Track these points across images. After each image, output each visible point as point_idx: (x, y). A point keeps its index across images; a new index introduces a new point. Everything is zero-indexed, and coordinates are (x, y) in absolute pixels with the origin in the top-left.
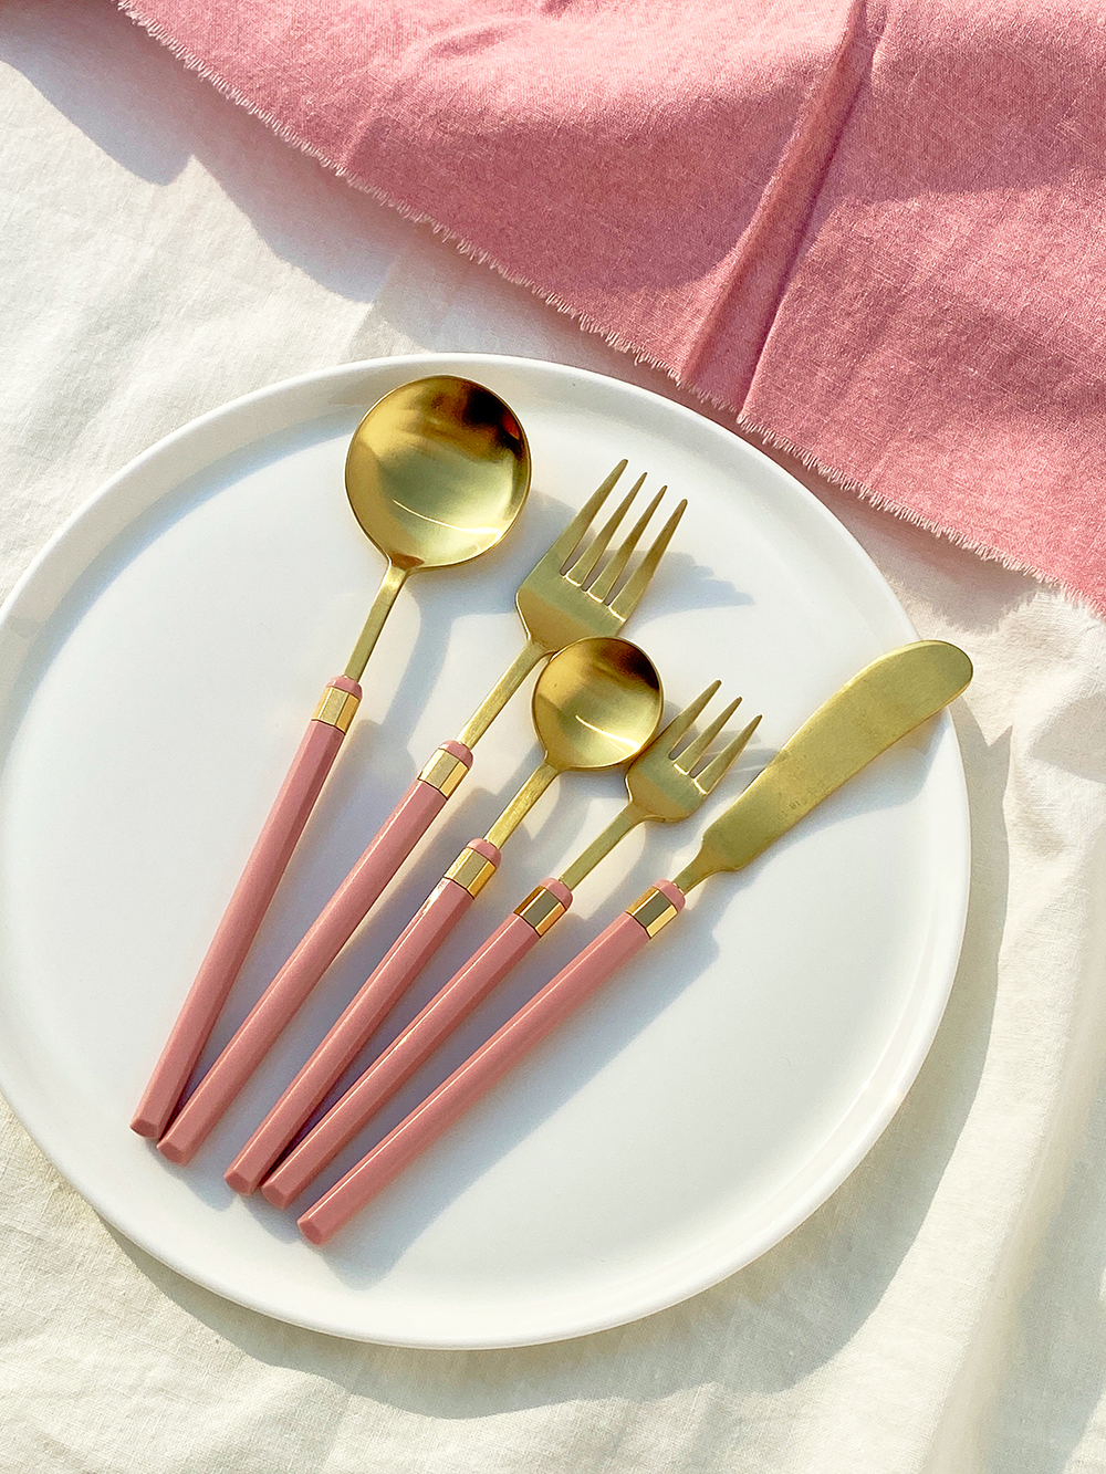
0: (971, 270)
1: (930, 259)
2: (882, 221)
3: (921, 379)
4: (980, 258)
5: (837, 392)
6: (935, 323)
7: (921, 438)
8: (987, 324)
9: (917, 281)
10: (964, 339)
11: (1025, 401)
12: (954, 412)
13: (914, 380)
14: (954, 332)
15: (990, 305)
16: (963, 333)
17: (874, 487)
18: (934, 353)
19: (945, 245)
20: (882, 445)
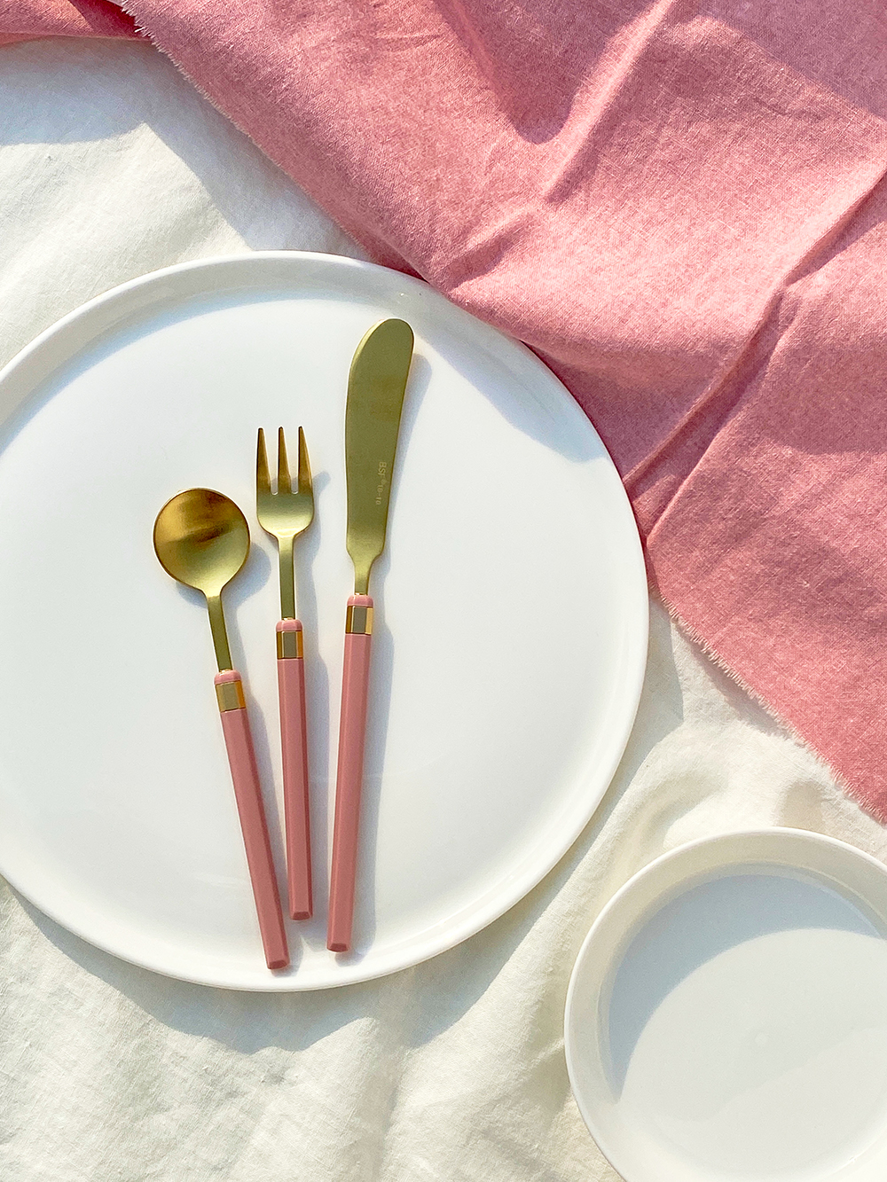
0: (820, 511)
1: (791, 496)
2: (760, 460)
3: (767, 580)
4: (829, 503)
5: (704, 570)
6: (784, 544)
7: (758, 620)
8: (824, 553)
9: (777, 511)
10: (804, 560)
11: (840, 614)
12: (786, 608)
13: (762, 579)
14: (797, 553)
15: (828, 541)
16: (803, 556)
17: (714, 647)
18: (779, 564)
19: (804, 488)
20: (728, 617)
